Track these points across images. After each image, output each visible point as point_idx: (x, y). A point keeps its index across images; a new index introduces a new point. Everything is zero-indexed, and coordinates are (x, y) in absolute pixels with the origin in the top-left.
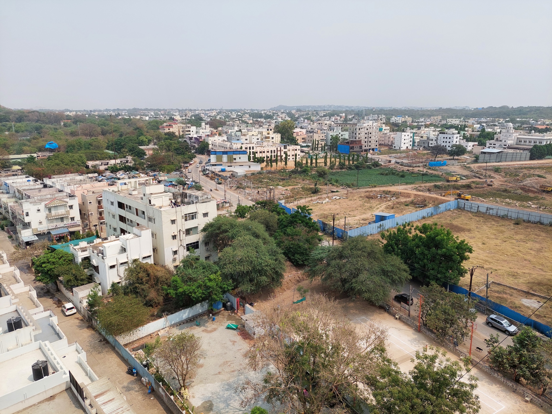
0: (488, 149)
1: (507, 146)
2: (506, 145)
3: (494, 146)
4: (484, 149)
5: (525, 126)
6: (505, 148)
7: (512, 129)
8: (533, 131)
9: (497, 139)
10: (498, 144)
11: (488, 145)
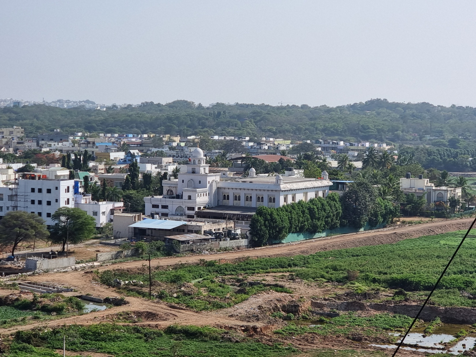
0: (150, 219)
1: (196, 210)
2: (193, 209)
3: (165, 211)
4: (139, 219)
5: (234, 155)
6: (192, 217)
7: (203, 164)
8: (253, 170)
9: (170, 192)
10: (173, 204)
11: (148, 208)
